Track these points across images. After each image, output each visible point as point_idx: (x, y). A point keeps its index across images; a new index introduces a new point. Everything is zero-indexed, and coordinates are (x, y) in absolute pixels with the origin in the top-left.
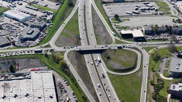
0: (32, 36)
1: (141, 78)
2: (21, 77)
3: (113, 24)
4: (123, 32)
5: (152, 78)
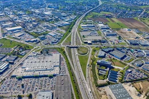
0: (56, 41)
1: (88, 57)
2: (50, 55)
3: (82, 38)
4: (85, 41)
5: (92, 57)
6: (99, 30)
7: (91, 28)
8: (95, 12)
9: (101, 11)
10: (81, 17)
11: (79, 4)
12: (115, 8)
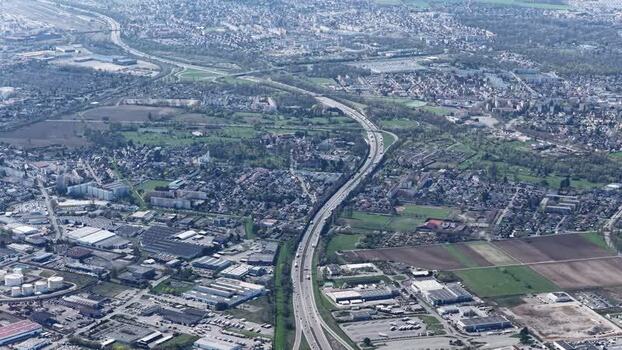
6: (423, 309)
7: (386, 305)
8: (367, 210)
9: (398, 204)
10: (302, 245)
11: (240, 158)
12: (476, 179)
